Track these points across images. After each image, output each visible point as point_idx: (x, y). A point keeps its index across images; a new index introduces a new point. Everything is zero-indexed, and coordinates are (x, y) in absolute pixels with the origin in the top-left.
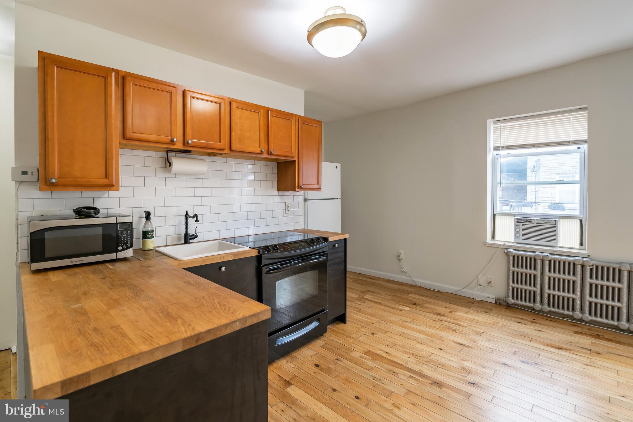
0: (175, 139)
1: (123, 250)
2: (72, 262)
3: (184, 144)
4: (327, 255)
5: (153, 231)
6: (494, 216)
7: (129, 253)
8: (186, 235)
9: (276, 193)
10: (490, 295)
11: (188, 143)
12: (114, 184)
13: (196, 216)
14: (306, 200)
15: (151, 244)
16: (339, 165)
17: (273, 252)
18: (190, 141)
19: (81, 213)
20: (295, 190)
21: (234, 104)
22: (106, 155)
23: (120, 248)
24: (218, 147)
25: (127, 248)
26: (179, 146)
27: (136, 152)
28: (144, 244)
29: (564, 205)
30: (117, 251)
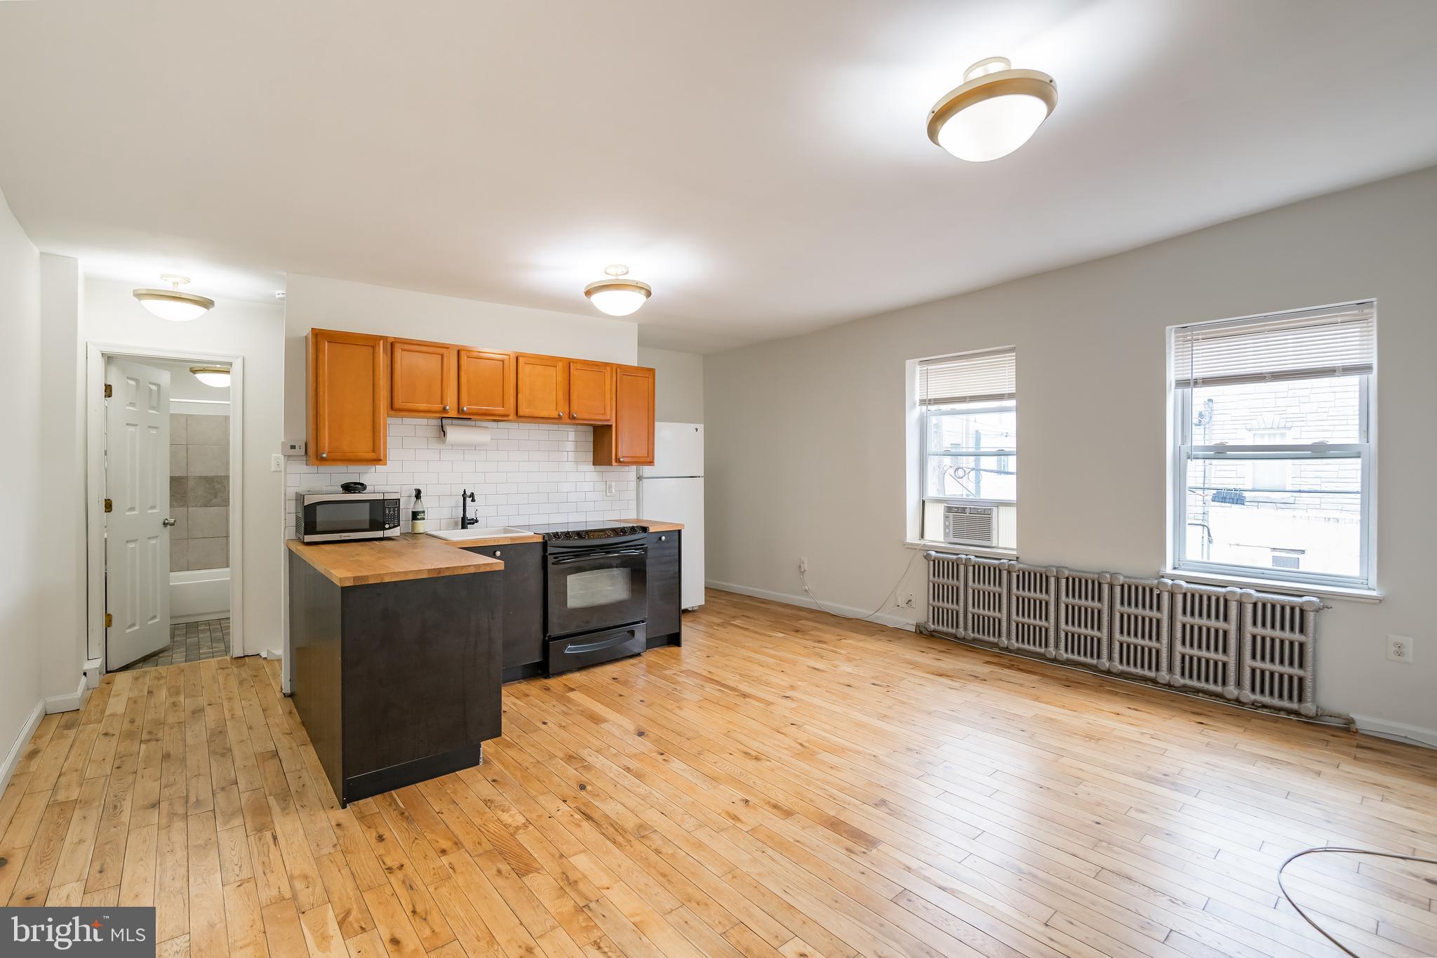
0: (448, 408)
1: (390, 528)
2: (341, 536)
3: (458, 411)
4: (645, 550)
5: (424, 512)
6: (924, 502)
7: (396, 532)
8: (464, 518)
9: (591, 467)
10: (909, 620)
11: (463, 410)
12: (382, 458)
13: (472, 495)
14: (639, 478)
15: (421, 526)
16: (701, 427)
17: (563, 539)
18: (465, 409)
19: (348, 488)
20: (611, 464)
21: (521, 360)
22: (374, 428)
23: (387, 526)
24: (501, 413)
25: (395, 527)
26: (453, 413)
27: (406, 420)
28: (413, 526)
29: (1245, 494)
30: (384, 529)
